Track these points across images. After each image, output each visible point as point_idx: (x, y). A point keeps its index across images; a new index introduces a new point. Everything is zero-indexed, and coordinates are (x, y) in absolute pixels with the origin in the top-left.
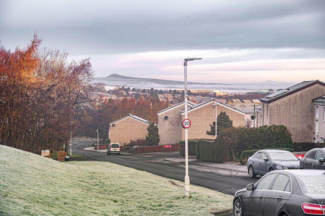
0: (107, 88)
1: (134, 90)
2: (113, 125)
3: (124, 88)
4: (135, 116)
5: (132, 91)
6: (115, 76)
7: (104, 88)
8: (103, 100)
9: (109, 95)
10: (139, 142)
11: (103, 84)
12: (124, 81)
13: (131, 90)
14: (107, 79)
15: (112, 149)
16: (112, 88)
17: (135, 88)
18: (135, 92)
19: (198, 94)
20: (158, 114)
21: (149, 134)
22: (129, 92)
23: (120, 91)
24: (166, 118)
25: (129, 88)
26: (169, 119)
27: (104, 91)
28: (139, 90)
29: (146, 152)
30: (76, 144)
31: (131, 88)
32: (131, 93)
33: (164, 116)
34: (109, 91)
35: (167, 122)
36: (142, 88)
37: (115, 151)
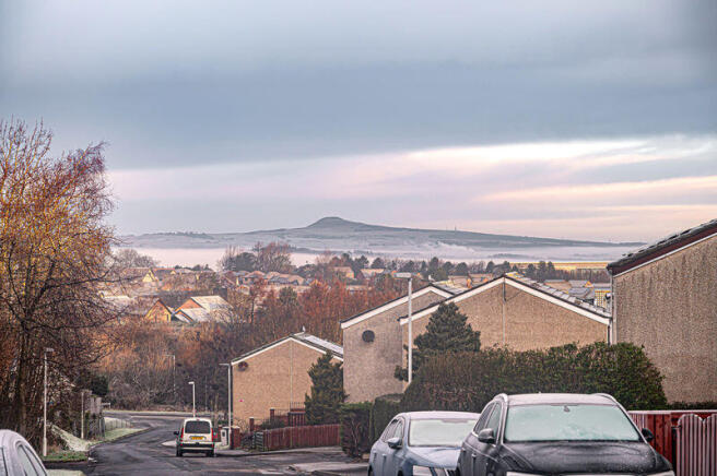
0: (298, 260)
1: (378, 264)
2: (241, 364)
3: (349, 260)
4: (311, 338)
5: (373, 267)
6: (331, 224)
7: (286, 259)
8: (263, 293)
9: (301, 280)
10: (293, 417)
11: (287, 249)
12: (358, 238)
13: (371, 263)
14: (310, 232)
15: (187, 438)
16: (312, 259)
17: (382, 258)
18: (381, 271)
19: (577, 276)
20: (344, 326)
21: (316, 389)
22: (364, 271)
23: (336, 269)
24: (368, 337)
25: (363, 257)
26: (376, 340)
27: (289, 269)
28: (394, 264)
29: (288, 448)
30: (158, 428)
31: (371, 260)
32: (368, 272)
33: (360, 333)
34: (302, 268)
35: (371, 352)
36: (406, 259)
37: (197, 445)
